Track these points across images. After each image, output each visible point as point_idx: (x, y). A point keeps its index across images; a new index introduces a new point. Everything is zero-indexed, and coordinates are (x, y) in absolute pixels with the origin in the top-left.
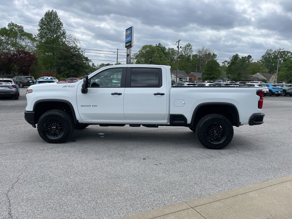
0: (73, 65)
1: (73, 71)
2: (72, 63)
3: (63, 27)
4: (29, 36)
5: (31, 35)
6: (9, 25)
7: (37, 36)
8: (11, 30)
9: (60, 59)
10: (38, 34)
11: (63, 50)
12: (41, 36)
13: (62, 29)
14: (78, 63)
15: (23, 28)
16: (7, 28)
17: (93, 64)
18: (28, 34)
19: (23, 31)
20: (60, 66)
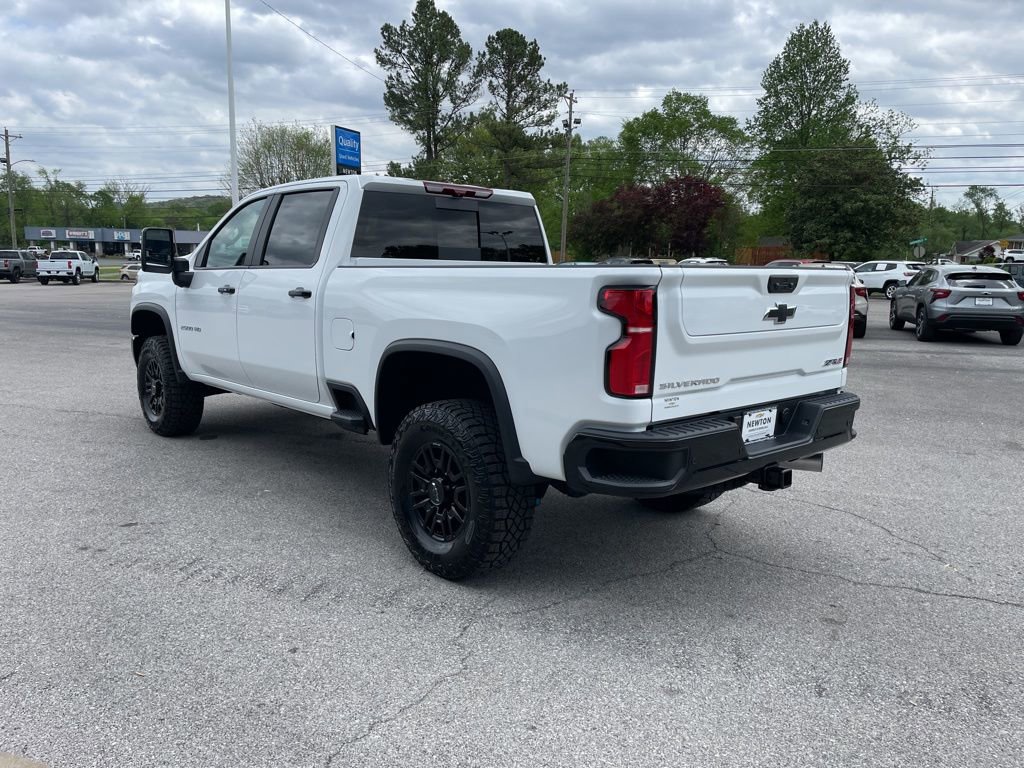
0: (850, 212)
1: (849, 235)
2: (848, 206)
3: (847, 76)
4: (725, 126)
5: (732, 121)
6: (667, 101)
7: (753, 123)
8: (672, 115)
9: (807, 194)
10: (757, 116)
11: (822, 160)
12: (770, 120)
13: (843, 84)
14: (874, 205)
15: (705, 104)
16: (661, 111)
17: (1000, 207)
18: (723, 120)
19: (706, 114)
20: (804, 222)
